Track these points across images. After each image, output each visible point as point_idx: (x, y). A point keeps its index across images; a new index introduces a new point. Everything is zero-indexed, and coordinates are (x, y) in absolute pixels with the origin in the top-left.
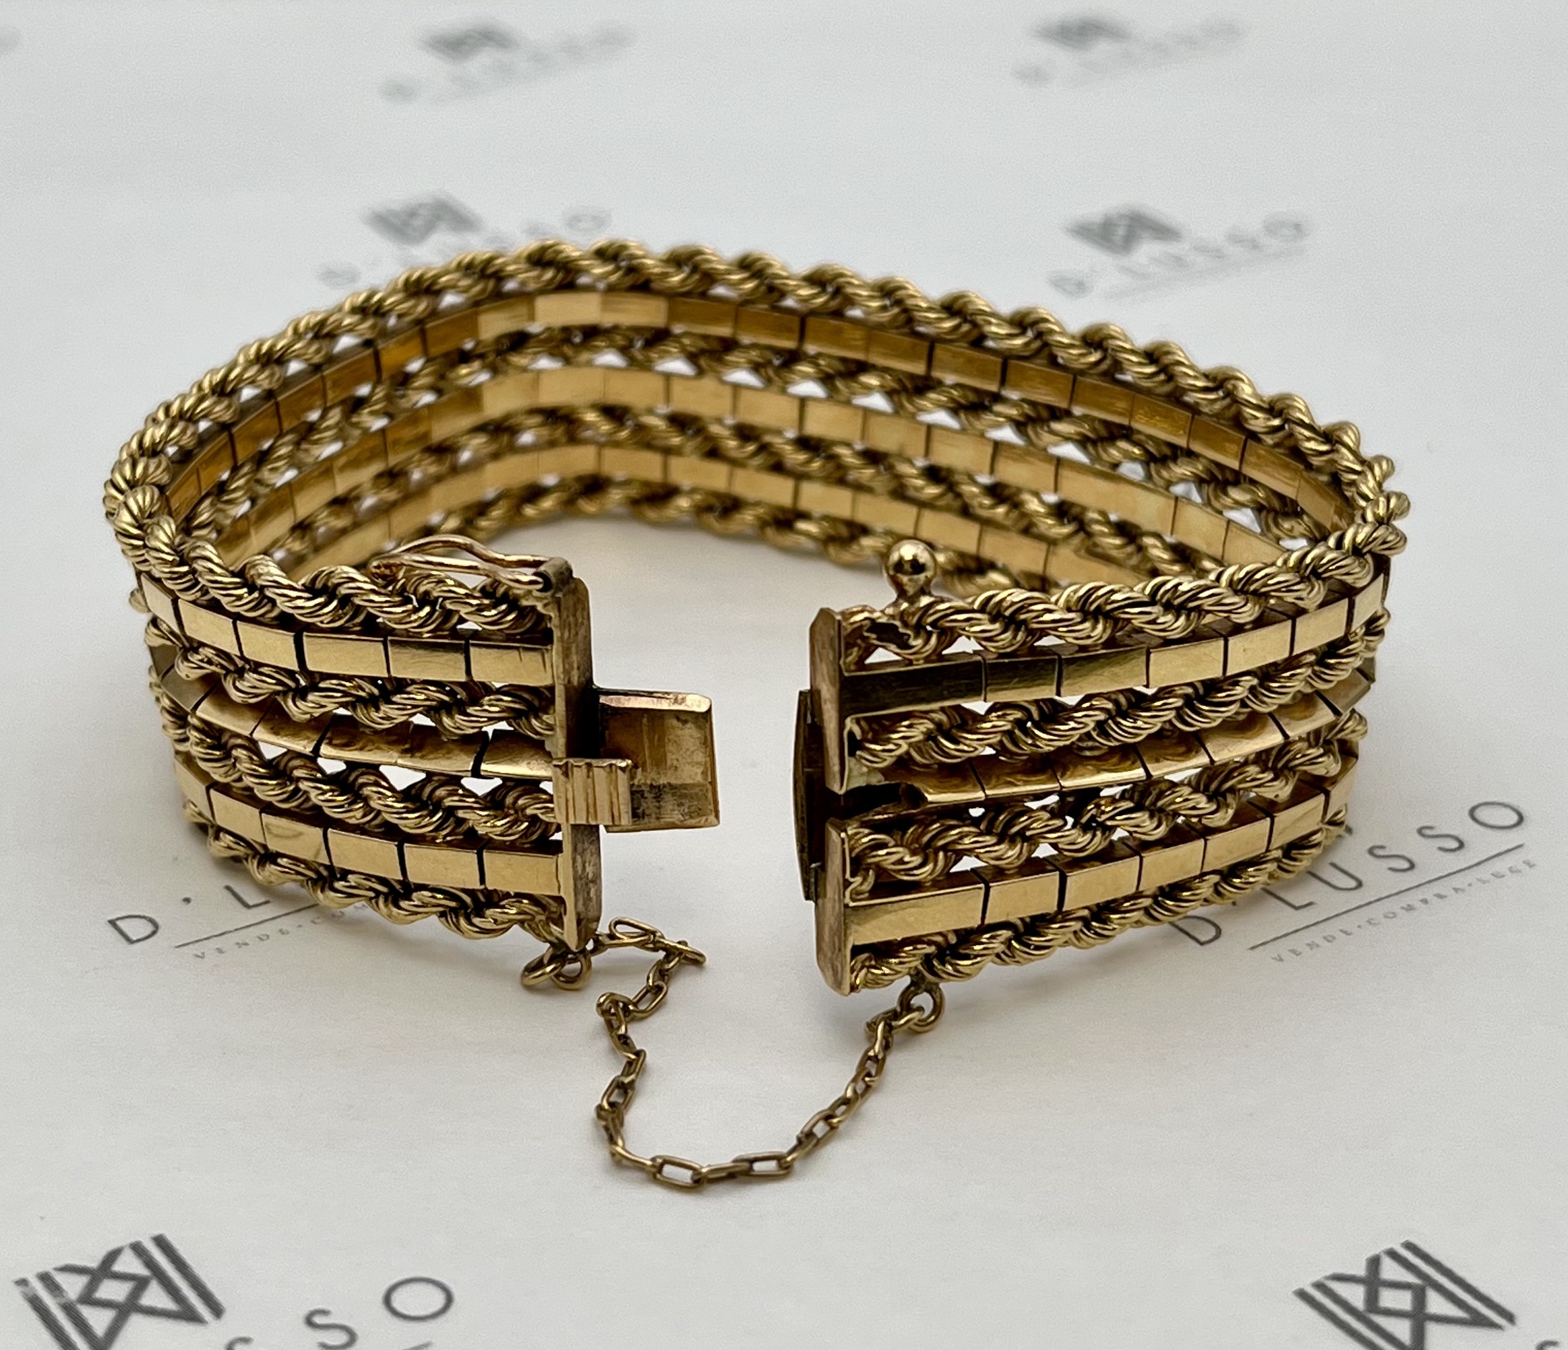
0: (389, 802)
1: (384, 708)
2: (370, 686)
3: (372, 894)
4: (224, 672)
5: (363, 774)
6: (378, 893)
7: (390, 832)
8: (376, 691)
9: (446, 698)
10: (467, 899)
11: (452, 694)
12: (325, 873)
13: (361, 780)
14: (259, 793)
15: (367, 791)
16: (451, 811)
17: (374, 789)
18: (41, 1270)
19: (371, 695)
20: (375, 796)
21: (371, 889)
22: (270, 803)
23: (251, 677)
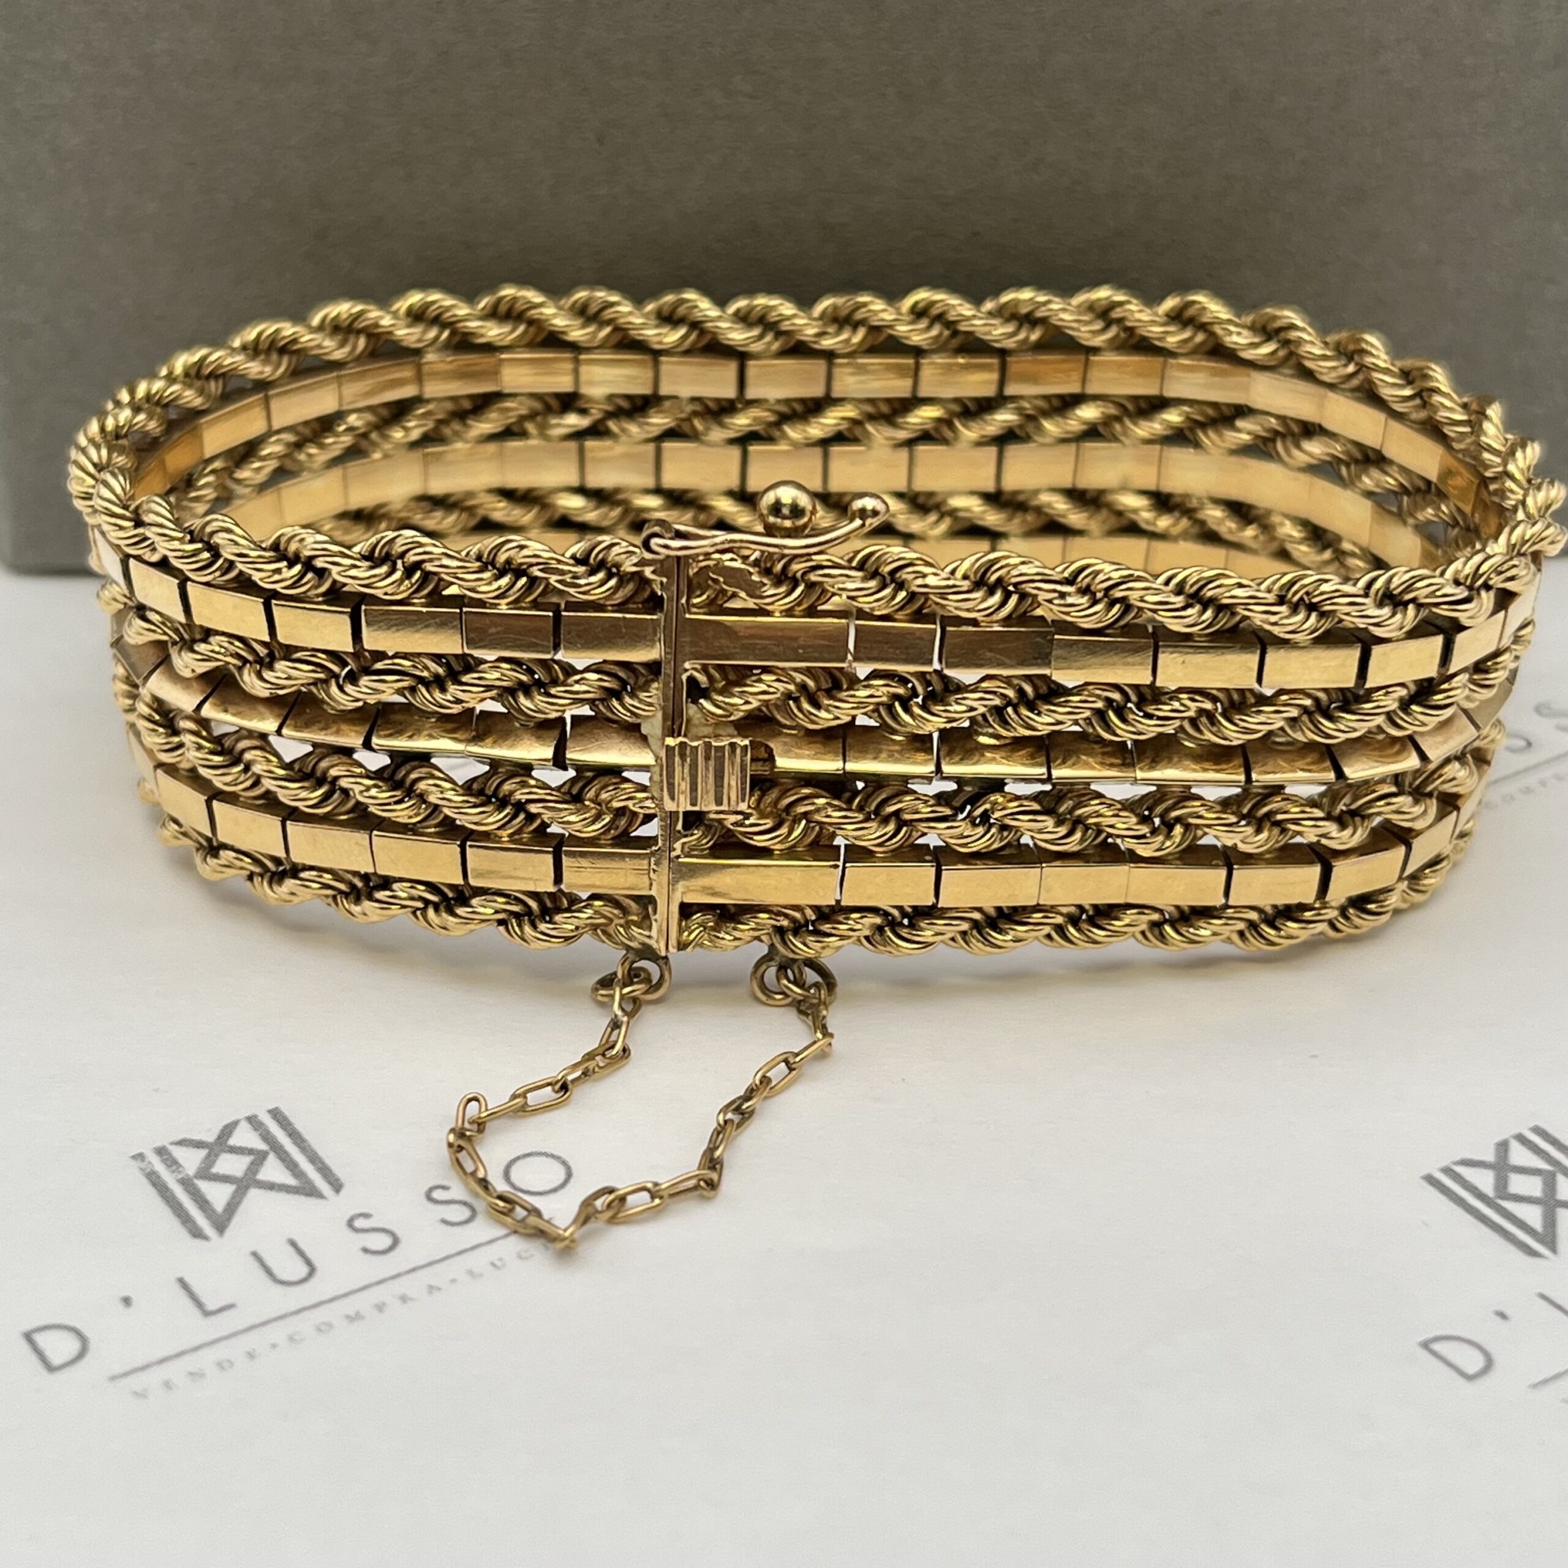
0: (450, 795)
1: (452, 688)
2: (434, 665)
3: (420, 905)
4: (239, 663)
5: (414, 768)
6: (427, 902)
7: (450, 830)
8: (441, 671)
9: (524, 678)
10: (533, 904)
11: (530, 672)
12: (359, 884)
13: (413, 776)
14: (284, 797)
15: (422, 786)
16: (520, 807)
17: (431, 782)
18: (159, 1144)
19: (437, 677)
20: (434, 789)
21: (421, 899)
22: (296, 809)
23: (281, 665)
